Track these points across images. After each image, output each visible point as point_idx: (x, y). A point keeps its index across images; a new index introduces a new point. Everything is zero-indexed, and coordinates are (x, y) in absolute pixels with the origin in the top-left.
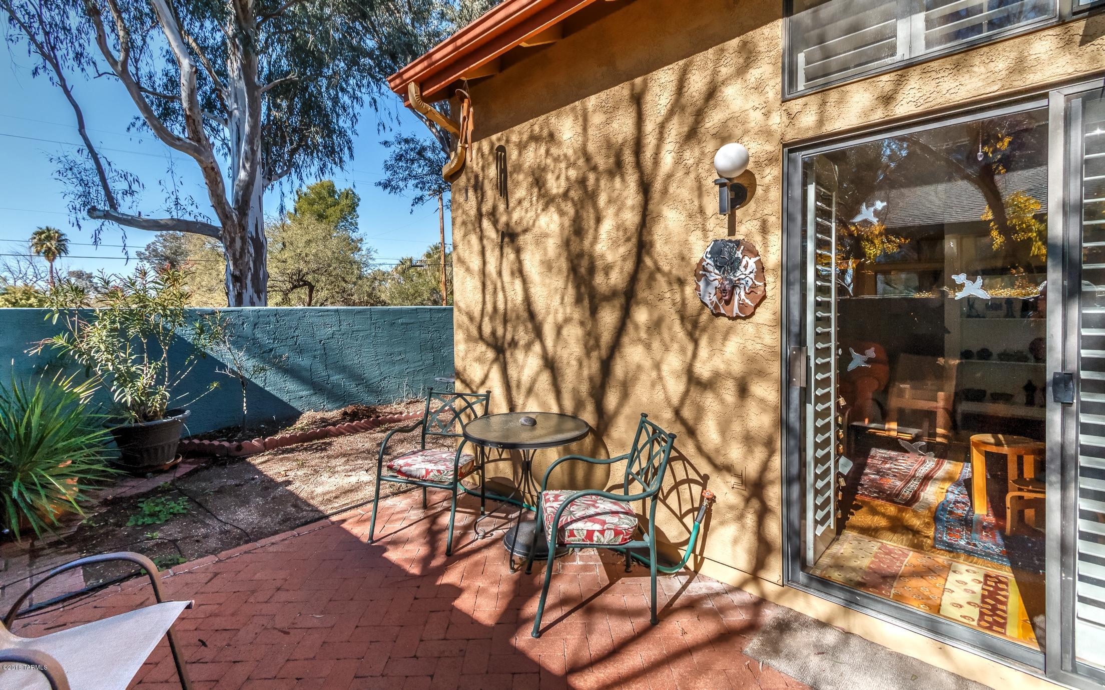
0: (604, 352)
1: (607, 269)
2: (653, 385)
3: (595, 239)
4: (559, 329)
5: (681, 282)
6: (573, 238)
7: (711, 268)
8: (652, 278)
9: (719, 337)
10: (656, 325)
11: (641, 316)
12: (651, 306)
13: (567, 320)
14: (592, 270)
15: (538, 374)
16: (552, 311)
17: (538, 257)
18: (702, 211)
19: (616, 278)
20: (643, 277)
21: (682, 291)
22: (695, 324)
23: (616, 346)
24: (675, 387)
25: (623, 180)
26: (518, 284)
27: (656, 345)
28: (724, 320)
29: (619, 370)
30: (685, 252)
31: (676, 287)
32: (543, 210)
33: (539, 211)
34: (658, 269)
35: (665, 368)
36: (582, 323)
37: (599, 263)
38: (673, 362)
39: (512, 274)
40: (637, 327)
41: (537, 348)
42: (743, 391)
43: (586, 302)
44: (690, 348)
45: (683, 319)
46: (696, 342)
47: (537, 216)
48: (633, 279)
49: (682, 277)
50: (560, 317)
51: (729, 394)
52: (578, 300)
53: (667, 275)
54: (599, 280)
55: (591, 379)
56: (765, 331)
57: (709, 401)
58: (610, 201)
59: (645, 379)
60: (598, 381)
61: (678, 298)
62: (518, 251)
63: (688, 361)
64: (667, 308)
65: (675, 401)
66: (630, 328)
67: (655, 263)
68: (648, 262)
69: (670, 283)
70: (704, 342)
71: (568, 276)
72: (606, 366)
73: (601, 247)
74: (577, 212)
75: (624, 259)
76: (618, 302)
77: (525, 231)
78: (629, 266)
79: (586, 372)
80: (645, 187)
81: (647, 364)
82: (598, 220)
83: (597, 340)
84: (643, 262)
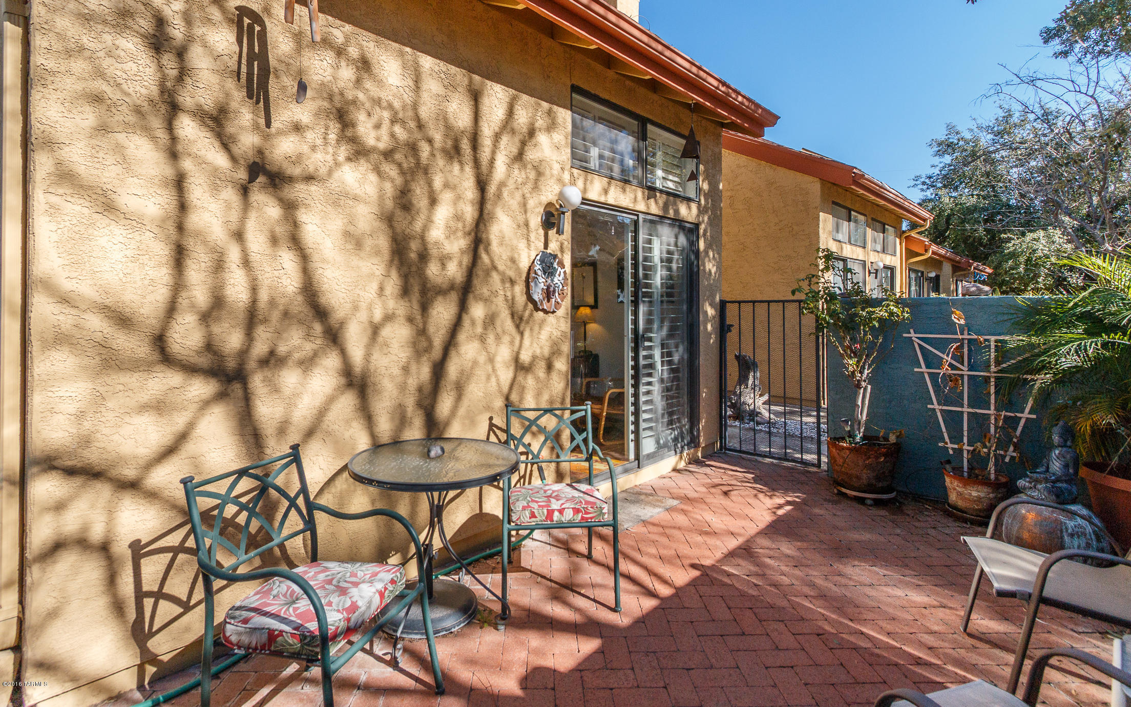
0: (437, 352)
1: (443, 261)
2: (488, 378)
3: (429, 221)
4: (375, 330)
5: (512, 282)
6: (399, 213)
7: (539, 273)
8: (487, 274)
9: (536, 328)
10: (490, 321)
11: (477, 311)
12: (486, 301)
13: (389, 318)
14: (424, 257)
15: (331, 400)
16: (363, 305)
17: (337, 224)
18: (527, 225)
19: (454, 271)
20: (479, 272)
21: (512, 290)
22: (521, 319)
23: (450, 343)
24: (506, 375)
25: (462, 169)
26: (288, 260)
27: (491, 339)
28: (541, 314)
29: (453, 369)
30: (516, 256)
31: (508, 285)
32: (349, 159)
33: (341, 158)
34: (495, 268)
35: (499, 359)
36: (410, 320)
37: (434, 252)
38: (504, 353)
39: (274, 241)
40: (473, 323)
41: (332, 361)
42: (550, 367)
43: (416, 296)
44: (518, 338)
45: (513, 315)
46: (522, 334)
47: (337, 164)
48: (470, 273)
49: (513, 278)
50: (378, 315)
51: (541, 373)
52: (405, 292)
53: (502, 274)
54: (433, 270)
55: (420, 389)
56: (562, 320)
57: (530, 381)
58: (446, 185)
59: (480, 373)
60: (428, 388)
61: (509, 294)
62: (290, 207)
63: (516, 349)
64: (500, 305)
65: (505, 389)
66: (466, 322)
67: (492, 261)
68: (485, 257)
69: (503, 281)
70: (527, 334)
71: (392, 261)
72: (439, 370)
73: (436, 234)
74: (406, 182)
75: (462, 252)
76: (454, 297)
77: (309, 178)
78: (466, 260)
79: (413, 383)
80: (482, 185)
81: (482, 359)
82: (433, 201)
83: (430, 341)
84: (480, 258)
